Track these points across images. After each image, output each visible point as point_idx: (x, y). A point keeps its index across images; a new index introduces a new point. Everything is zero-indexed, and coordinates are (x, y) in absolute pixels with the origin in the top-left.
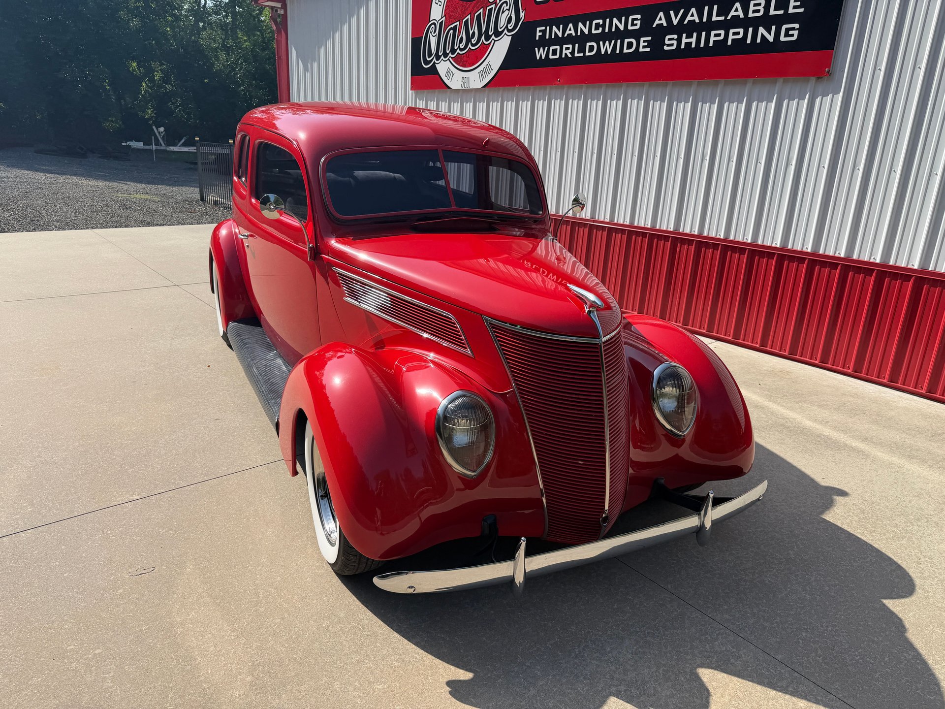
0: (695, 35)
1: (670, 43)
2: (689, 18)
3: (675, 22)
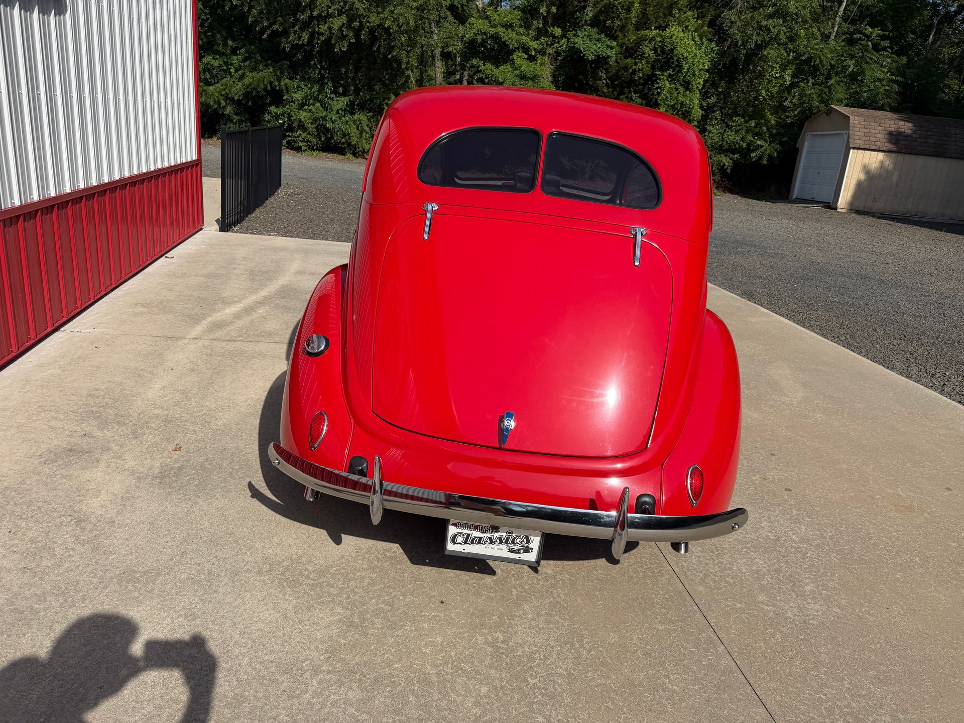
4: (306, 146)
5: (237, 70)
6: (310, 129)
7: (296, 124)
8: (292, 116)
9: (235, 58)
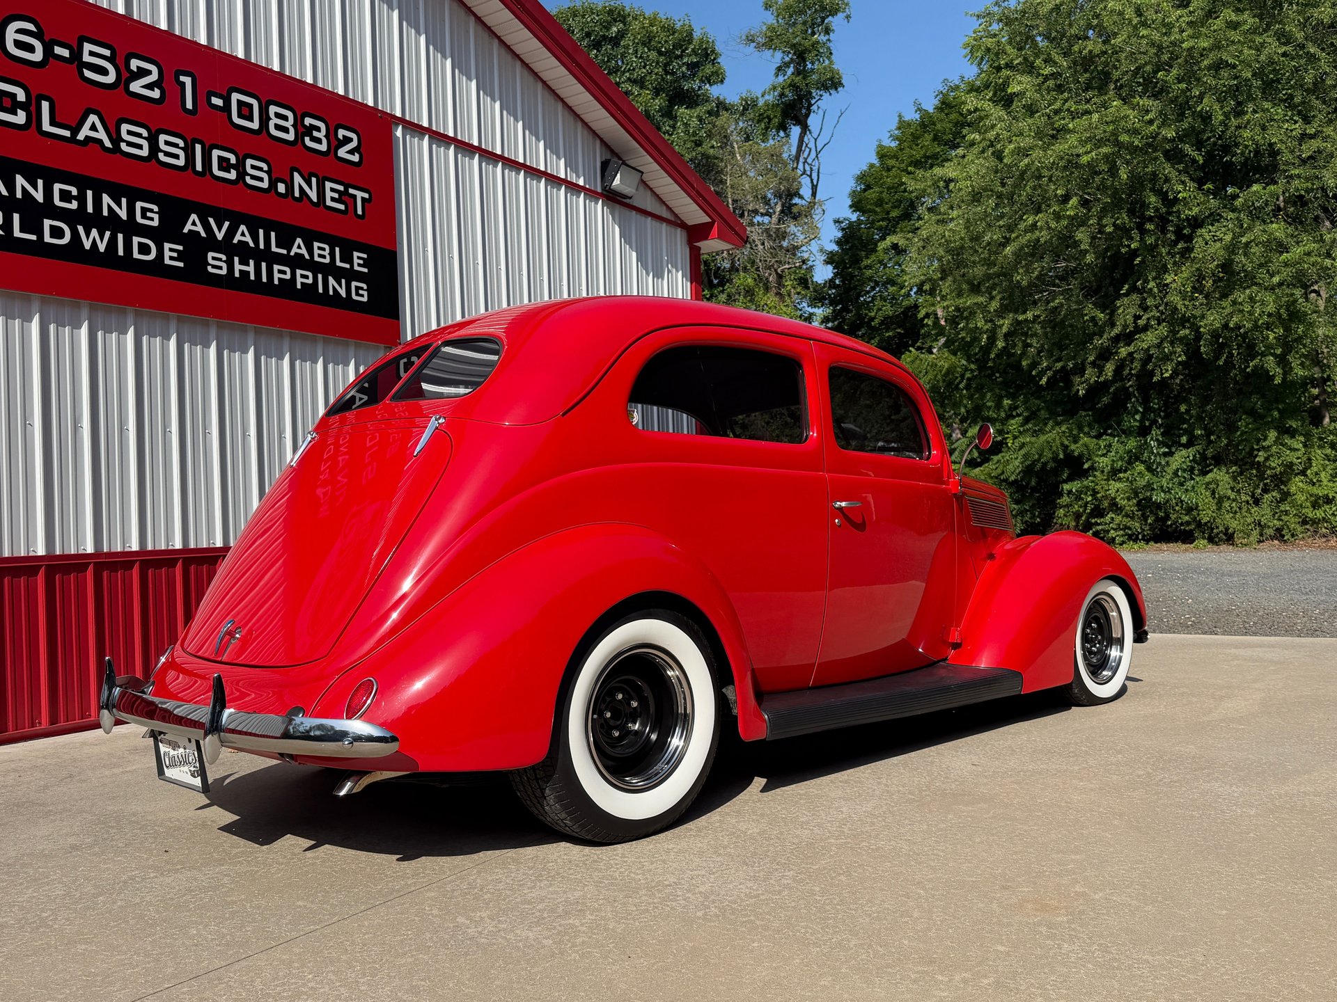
0: (252, 262)
1: (216, 263)
2: (238, 238)
3: (220, 236)
4: (1123, 536)
5: (1015, 438)
6: (1128, 508)
7: (1106, 504)
8: (1098, 493)
9: (1013, 422)
